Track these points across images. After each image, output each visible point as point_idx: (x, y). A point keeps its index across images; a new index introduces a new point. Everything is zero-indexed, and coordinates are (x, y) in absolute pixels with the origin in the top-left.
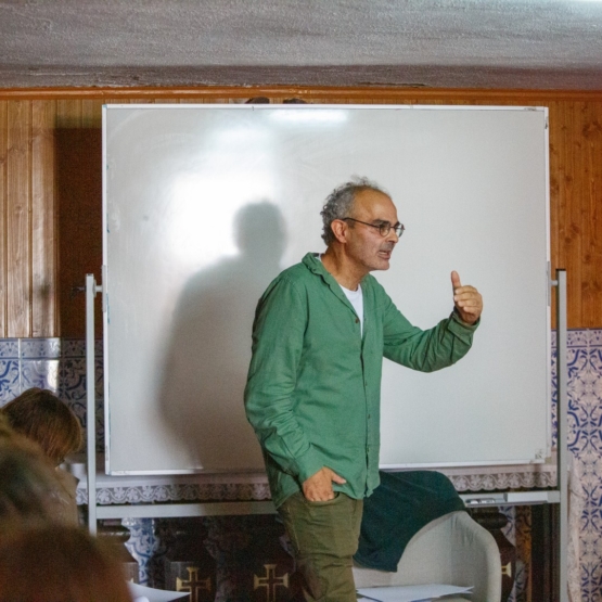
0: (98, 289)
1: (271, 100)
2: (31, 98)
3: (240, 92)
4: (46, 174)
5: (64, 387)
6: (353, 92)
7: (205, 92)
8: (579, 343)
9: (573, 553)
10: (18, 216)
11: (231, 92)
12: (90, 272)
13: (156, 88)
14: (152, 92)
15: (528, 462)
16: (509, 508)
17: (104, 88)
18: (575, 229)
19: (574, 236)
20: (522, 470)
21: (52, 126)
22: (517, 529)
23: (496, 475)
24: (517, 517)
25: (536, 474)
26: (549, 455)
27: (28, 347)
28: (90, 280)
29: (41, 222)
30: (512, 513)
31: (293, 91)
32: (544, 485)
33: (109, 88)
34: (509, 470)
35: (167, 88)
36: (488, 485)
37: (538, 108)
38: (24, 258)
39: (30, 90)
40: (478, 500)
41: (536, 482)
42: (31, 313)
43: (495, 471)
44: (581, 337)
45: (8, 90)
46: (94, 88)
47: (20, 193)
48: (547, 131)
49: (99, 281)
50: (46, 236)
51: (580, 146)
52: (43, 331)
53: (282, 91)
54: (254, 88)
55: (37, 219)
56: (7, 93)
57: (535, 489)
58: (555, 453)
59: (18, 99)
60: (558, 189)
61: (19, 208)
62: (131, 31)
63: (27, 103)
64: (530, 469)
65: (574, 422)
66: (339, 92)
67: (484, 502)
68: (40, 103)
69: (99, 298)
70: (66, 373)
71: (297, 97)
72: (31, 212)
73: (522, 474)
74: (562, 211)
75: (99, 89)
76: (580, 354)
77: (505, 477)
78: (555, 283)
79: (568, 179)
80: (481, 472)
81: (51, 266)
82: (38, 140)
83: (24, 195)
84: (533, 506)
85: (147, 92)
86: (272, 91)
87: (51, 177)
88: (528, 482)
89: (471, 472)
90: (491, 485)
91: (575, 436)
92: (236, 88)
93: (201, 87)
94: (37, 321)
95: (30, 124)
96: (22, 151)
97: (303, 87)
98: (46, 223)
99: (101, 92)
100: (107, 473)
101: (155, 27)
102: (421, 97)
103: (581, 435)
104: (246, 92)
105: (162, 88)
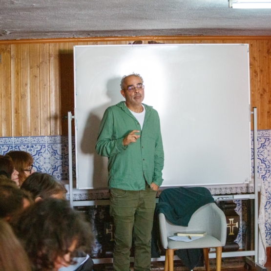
0: (73, 117)
1: (143, 41)
2: (49, 42)
3: (131, 38)
4: (55, 72)
5: (64, 155)
6: (175, 38)
7: (117, 39)
8: (266, 135)
9: (262, 218)
10: (44, 88)
11: (128, 38)
12: (69, 111)
13: (98, 38)
14: (97, 39)
15: (242, 183)
16: (239, 201)
17: (77, 38)
18: (264, 90)
19: (264, 93)
20: (241, 186)
21: (57, 53)
22: (242, 209)
23: (231, 188)
24: (242, 204)
25: (247, 187)
26: (250, 180)
27: (49, 139)
28: (70, 114)
29: (54, 90)
30: (241, 202)
31: (152, 38)
32: (251, 191)
33: (79, 38)
34: (237, 186)
35: (102, 38)
36: (228, 192)
37: (245, 44)
38: (47, 105)
39: (49, 39)
40: (222, 198)
41: (247, 191)
42: (50, 126)
43: (231, 186)
44: (267, 133)
45: (40, 40)
46: (74, 38)
47: (45, 80)
48: (248, 53)
49: (73, 114)
50: (56, 96)
51: (266, 57)
52: (55, 133)
53: (148, 38)
54: (136, 37)
55: (52, 90)
56: (40, 41)
57: (247, 193)
58: (253, 179)
59: (44, 43)
60: (257, 74)
61: (45, 85)
62: (79, 19)
63: (48, 44)
64: (245, 185)
65: (265, 166)
66: (170, 38)
67: (224, 199)
68: (53, 44)
69: (73, 121)
70: (64, 149)
71: (154, 40)
72: (50, 86)
73: (242, 187)
74: (259, 83)
75: (76, 38)
76: (267, 140)
77: (235, 189)
78: (252, 113)
79: (261, 71)
80: (225, 186)
81: (58, 108)
82: (52, 59)
83: (47, 80)
84: (247, 200)
85: (95, 39)
86: (144, 38)
87: (58, 73)
88: (244, 191)
89: (221, 187)
90: (230, 192)
91: (265, 172)
92: (129, 37)
93: (115, 37)
94: (53, 129)
95: (49, 53)
96: (46, 63)
97: (156, 36)
98: (56, 91)
99: (76, 40)
100: (77, 188)
101: (87, 18)
102: (203, 39)
103: (268, 171)
104: (133, 38)
105: (100, 37)
